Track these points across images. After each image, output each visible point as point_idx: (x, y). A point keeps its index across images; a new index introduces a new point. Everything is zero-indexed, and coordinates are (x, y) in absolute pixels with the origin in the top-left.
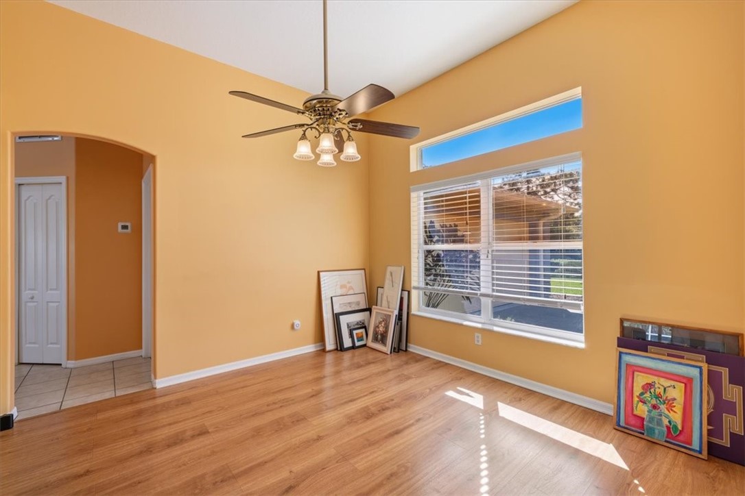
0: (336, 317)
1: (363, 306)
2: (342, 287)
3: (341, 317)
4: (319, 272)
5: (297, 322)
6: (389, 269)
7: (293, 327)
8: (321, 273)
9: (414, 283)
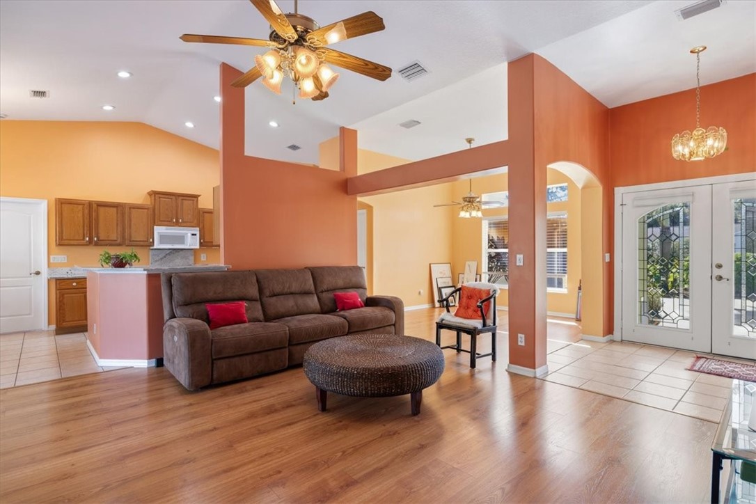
0: (440, 289)
1: (451, 285)
2: (441, 273)
3: (443, 290)
4: (430, 265)
5: (422, 291)
6: (467, 263)
7: (420, 293)
8: (432, 265)
9: (483, 271)
